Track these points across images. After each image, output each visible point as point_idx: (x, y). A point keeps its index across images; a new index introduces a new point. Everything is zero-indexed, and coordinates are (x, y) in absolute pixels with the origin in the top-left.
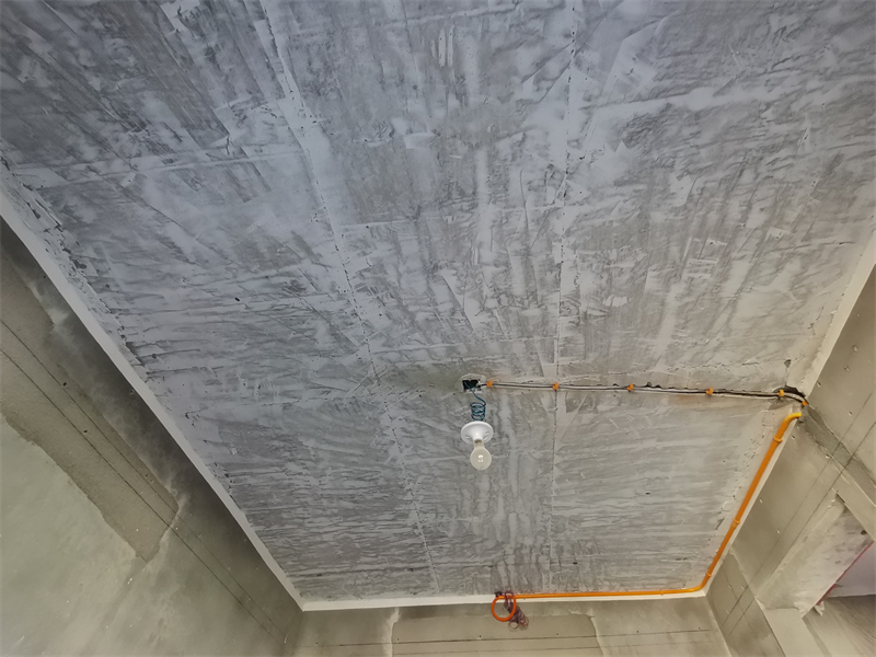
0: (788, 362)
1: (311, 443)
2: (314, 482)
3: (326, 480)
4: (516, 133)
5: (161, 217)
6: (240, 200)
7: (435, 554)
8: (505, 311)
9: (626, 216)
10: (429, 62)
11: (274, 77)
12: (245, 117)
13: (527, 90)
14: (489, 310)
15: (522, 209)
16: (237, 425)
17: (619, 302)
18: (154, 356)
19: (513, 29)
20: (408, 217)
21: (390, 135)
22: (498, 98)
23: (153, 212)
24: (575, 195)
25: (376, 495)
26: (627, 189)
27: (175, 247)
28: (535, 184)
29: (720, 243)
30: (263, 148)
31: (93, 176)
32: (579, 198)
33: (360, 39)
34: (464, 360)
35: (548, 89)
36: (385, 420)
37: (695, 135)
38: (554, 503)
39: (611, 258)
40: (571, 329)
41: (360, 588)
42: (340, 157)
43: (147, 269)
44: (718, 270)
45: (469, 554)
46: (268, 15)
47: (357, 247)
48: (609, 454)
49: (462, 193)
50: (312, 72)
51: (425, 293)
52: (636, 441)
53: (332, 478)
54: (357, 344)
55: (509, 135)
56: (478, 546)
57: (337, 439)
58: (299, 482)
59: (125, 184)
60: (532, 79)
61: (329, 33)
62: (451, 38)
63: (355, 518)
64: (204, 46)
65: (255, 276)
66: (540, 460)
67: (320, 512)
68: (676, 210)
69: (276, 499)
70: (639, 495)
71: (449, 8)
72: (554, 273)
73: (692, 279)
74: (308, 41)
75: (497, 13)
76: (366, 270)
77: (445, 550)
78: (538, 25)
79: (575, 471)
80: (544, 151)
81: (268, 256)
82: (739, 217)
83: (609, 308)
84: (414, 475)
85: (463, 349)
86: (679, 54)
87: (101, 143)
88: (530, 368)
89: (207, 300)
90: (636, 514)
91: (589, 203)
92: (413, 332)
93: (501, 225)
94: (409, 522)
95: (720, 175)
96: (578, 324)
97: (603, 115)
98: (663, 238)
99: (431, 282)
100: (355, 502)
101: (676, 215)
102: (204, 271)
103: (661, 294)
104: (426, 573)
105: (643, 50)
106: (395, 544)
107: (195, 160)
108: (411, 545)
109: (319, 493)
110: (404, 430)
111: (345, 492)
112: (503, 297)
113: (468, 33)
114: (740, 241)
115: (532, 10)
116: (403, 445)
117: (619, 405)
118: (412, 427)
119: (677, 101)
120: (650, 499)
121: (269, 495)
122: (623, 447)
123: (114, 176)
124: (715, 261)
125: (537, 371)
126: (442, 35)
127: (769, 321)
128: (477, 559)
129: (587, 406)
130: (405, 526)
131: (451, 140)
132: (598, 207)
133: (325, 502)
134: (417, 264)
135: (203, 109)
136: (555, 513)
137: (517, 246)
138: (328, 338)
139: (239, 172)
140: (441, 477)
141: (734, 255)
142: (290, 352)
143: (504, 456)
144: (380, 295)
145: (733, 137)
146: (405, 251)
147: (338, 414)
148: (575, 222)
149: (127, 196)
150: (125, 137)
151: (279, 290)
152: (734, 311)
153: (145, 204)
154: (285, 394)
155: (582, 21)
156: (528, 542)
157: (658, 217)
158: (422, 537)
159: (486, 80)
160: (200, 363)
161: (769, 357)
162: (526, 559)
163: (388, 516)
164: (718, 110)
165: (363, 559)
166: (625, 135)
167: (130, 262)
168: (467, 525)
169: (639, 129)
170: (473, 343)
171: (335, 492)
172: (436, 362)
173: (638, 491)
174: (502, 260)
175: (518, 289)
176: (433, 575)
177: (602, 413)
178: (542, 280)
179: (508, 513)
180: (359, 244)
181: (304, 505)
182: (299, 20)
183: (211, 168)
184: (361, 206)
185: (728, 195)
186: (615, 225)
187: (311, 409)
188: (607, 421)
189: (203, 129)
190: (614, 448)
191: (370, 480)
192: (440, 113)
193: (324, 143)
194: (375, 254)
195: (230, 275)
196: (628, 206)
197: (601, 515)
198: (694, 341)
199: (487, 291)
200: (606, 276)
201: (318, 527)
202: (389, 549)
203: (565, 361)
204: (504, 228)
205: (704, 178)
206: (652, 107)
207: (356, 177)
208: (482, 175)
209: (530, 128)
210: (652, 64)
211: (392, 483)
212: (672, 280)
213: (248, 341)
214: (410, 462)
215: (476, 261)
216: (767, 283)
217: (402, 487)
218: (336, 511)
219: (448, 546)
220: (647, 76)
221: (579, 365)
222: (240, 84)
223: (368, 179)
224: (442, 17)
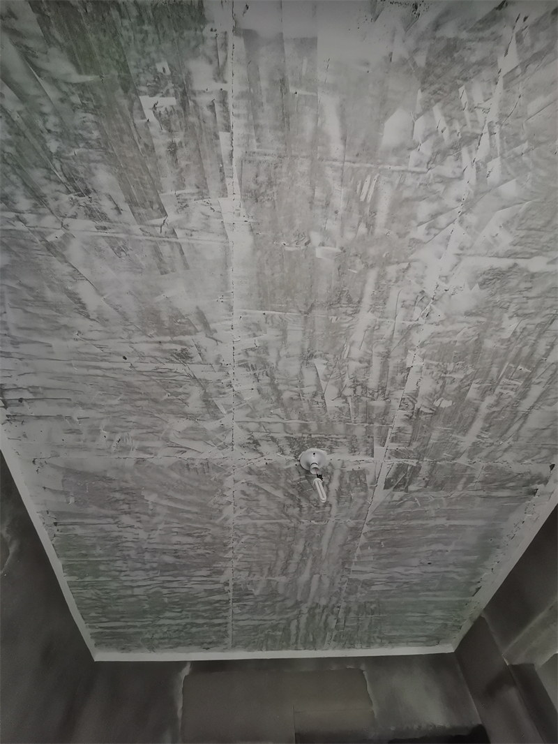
0: (552, 467)
1: (152, 498)
2: (143, 535)
3: (155, 534)
4: (404, 262)
5: (76, 275)
6: (158, 272)
7: (237, 611)
8: (357, 399)
9: (467, 339)
10: (353, 197)
11: (222, 180)
12: (187, 206)
13: (419, 233)
14: (345, 397)
15: (393, 321)
16: (83, 475)
17: (446, 404)
18: (21, 400)
19: (422, 187)
20: (300, 312)
21: (306, 244)
22: (397, 233)
23: (70, 269)
24: (434, 317)
25: (199, 551)
26: (473, 319)
27: (80, 303)
28: (407, 303)
29: (527, 370)
30: (193, 233)
31: (19, 226)
32: (437, 320)
33: (303, 166)
34: (313, 436)
35: (435, 235)
36: (228, 482)
37: (528, 289)
38: (353, 567)
39: (448, 369)
40: (404, 421)
41: (156, 642)
42: (259, 253)
43: (43, 318)
44: (521, 390)
45: (268, 612)
46: (234, 130)
47: (250, 329)
48: (408, 527)
49: (350, 300)
50: (256, 182)
51: (297, 376)
52: (431, 518)
53: (163, 532)
54: (225, 412)
55: (398, 263)
56: (278, 604)
57: (178, 496)
58: (128, 535)
59: (50, 239)
60: (425, 226)
61: (280, 157)
62: (374, 182)
63: (171, 573)
64: (170, 140)
65: (149, 339)
66: (352, 529)
67: (139, 565)
68: (502, 341)
69: (99, 551)
70: (422, 564)
71: (379, 161)
72: (404, 374)
73: (502, 394)
74: (261, 158)
75: (413, 172)
76: (251, 349)
77: (247, 608)
78: (440, 188)
79: (377, 540)
80: (420, 279)
81: (167, 325)
82: (544, 353)
83: (437, 408)
84: (241, 534)
85: (314, 426)
86: (531, 229)
87: (39, 199)
88: (365, 449)
89: (96, 354)
90: (416, 581)
91: (443, 324)
92: (276, 407)
93: (373, 330)
94: (223, 579)
95: (538, 320)
96: (411, 418)
97: (468, 262)
98: (489, 360)
99: (304, 367)
100: (178, 557)
101: (502, 344)
102: (101, 328)
103: (477, 402)
104: (223, 629)
105: (508, 222)
106: (202, 600)
107: (128, 232)
108: (218, 602)
109: (144, 547)
110: (243, 492)
111: (170, 547)
112: (359, 388)
113: (388, 182)
114: (541, 370)
115: (439, 176)
116: (238, 506)
117: (425, 487)
118: (251, 491)
119: (522, 263)
120: (430, 569)
121: (93, 546)
122: (420, 522)
123: (42, 230)
124: (520, 383)
125: (370, 452)
126: (368, 179)
127: (547, 433)
128: (275, 617)
129: (400, 486)
130: (217, 582)
131: (353, 258)
132: (448, 329)
133: (147, 556)
134: (297, 351)
135: (151, 192)
136: (353, 576)
137: (381, 349)
138: (200, 404)
139: (166, 249)
140: (264, 538)
141: (534, 380)
142: (160, 411)
143: (323, 523)
144: (257, 372)
145: (553, 296)
146: (289, 339)
147: (187, 473)
148: (429, 337)
149: (49, 250)
150: (65, 198)
151: (168, 355)
152: (524, 422)
153: (65, 260)
154: (142, 449)
155: (472, 192)
156: (323, 602)
157: (489, 344)
158: (231, 594)
159: (392, 218)
160: (67, 411)
161: (540, 461)
162: (317, 617)
163: (204, 572)
164: (548, 274)
165: (168, 614)
166: (480, 279)
167: (29, 309)
168: (274, 584)
169: (491, 278)
170: (323, 423)
171: (161, 547)
172: (288, 435)
173: (422, 561)
174: (367, 358)
175: (373, 383)
176: (230, 632)
177: (411, 492)
178: (393, 378)
179: (312, 574)
180: (252, 327)
181: (125, 559)
182: (258, 140)
183: (140, 241)
184: (264, 296)
185: (539, 337)
186: (457, 344)
187: (162, 466)
188: (413, 499)
189: (145, 208)
190: (413, 523)
191: (198, 537)
192: (350, 236)
193: (249, 239)
194: (264, 337)
195: (125, 335)
196: (471, 332)
197: (388, 580)
198: (491, 441)
199: (347, 381)
200: (441, 382)
201: (132, 581)
202: (195, 605)
203: (394, 446)
204: (375, 333)
205: (527, 321)
206: (504, 263)
207: (268, 272)
208: (369, 289)
209: (415, 261)
210: (511, 232)
211: (218, 541)
212: (488, 392)
213: (121, 397)
214: (240, 522)
215: (346, 356)
216: (551, 405)
217: (225, 545)
218: (155, 565)
219: (251, 603)
220: (506, 240)
221: (404, 451)
222: (191, 179)
223: (276, 275)
224: (372, 166)
